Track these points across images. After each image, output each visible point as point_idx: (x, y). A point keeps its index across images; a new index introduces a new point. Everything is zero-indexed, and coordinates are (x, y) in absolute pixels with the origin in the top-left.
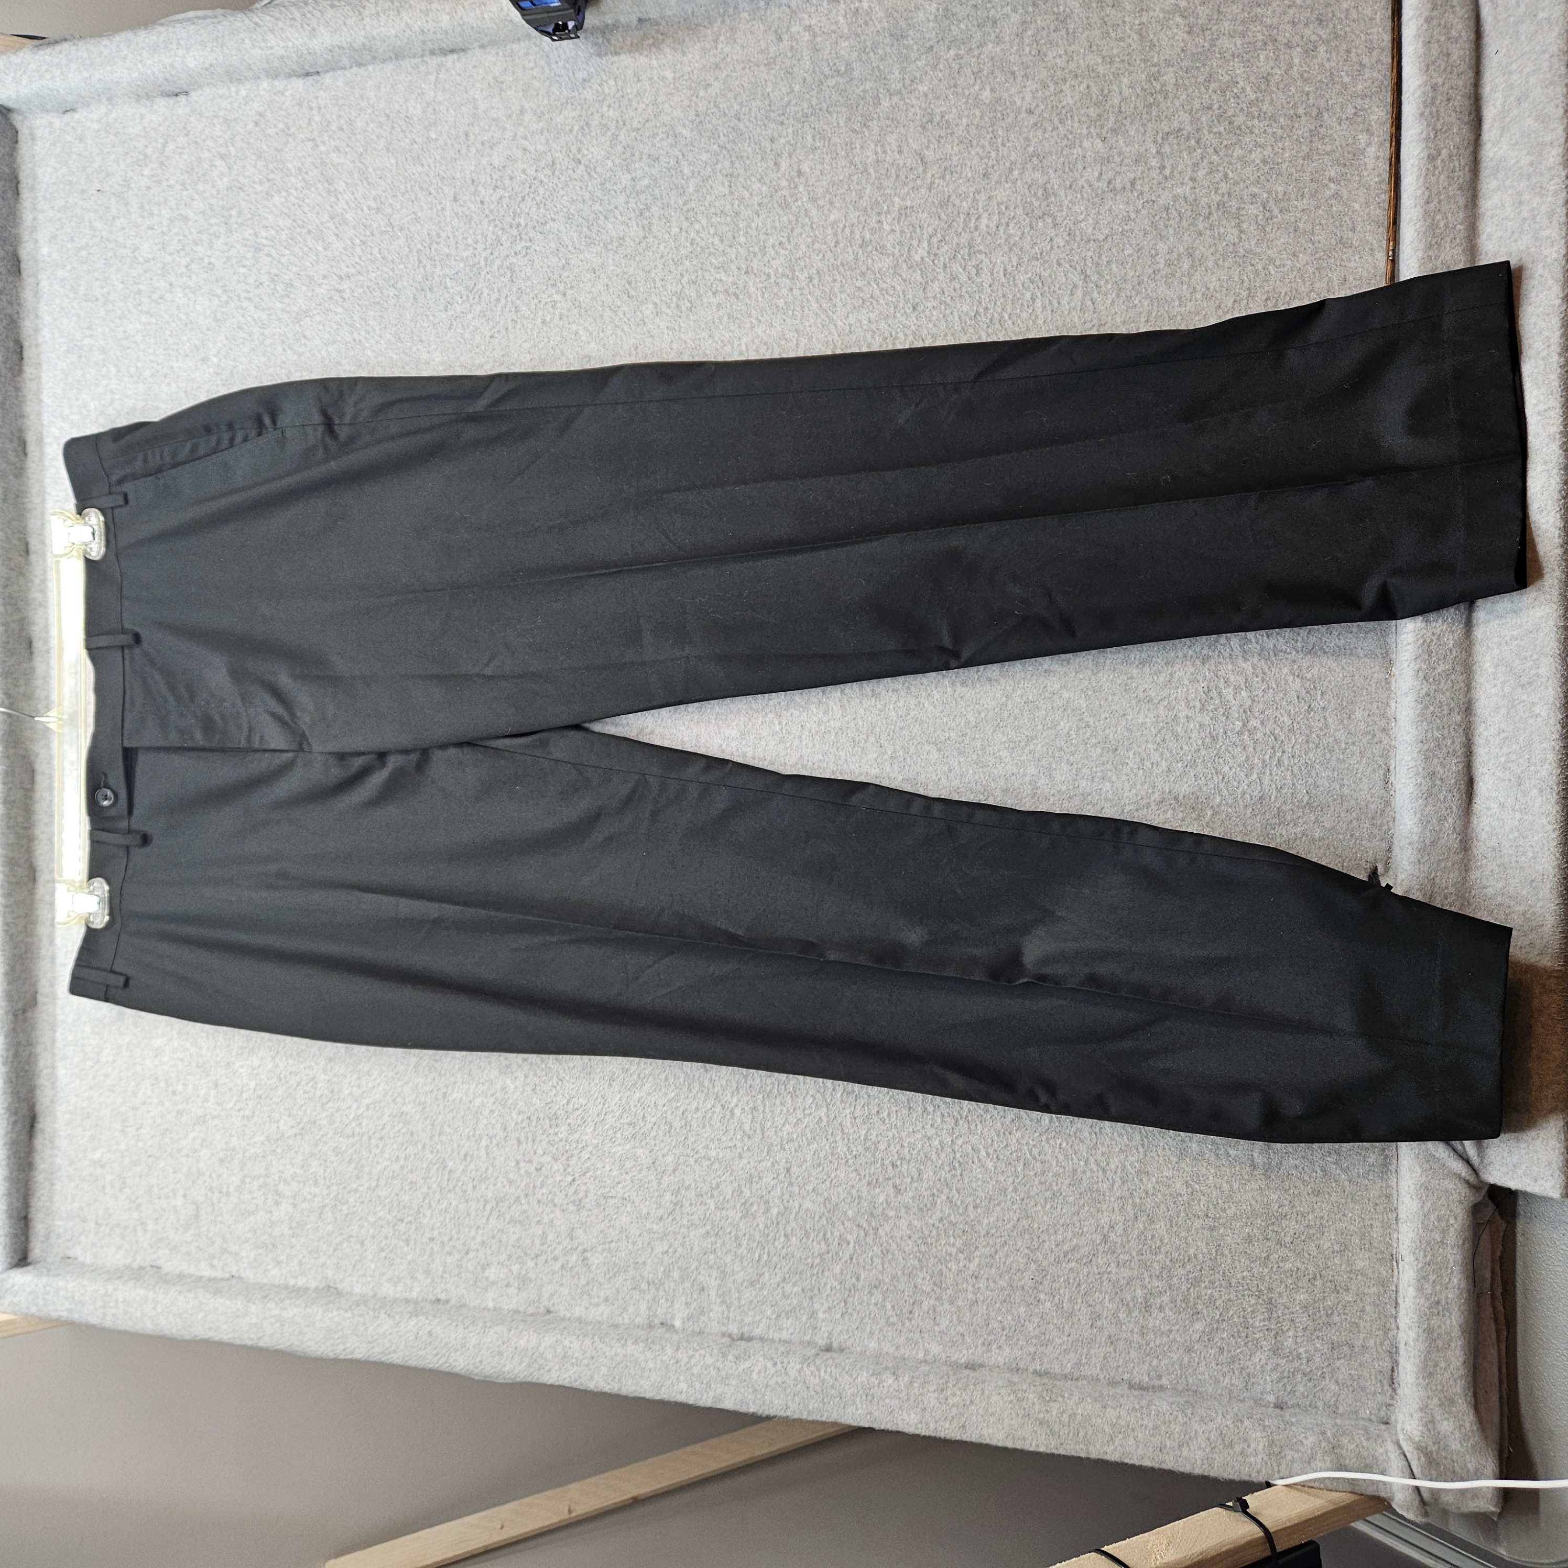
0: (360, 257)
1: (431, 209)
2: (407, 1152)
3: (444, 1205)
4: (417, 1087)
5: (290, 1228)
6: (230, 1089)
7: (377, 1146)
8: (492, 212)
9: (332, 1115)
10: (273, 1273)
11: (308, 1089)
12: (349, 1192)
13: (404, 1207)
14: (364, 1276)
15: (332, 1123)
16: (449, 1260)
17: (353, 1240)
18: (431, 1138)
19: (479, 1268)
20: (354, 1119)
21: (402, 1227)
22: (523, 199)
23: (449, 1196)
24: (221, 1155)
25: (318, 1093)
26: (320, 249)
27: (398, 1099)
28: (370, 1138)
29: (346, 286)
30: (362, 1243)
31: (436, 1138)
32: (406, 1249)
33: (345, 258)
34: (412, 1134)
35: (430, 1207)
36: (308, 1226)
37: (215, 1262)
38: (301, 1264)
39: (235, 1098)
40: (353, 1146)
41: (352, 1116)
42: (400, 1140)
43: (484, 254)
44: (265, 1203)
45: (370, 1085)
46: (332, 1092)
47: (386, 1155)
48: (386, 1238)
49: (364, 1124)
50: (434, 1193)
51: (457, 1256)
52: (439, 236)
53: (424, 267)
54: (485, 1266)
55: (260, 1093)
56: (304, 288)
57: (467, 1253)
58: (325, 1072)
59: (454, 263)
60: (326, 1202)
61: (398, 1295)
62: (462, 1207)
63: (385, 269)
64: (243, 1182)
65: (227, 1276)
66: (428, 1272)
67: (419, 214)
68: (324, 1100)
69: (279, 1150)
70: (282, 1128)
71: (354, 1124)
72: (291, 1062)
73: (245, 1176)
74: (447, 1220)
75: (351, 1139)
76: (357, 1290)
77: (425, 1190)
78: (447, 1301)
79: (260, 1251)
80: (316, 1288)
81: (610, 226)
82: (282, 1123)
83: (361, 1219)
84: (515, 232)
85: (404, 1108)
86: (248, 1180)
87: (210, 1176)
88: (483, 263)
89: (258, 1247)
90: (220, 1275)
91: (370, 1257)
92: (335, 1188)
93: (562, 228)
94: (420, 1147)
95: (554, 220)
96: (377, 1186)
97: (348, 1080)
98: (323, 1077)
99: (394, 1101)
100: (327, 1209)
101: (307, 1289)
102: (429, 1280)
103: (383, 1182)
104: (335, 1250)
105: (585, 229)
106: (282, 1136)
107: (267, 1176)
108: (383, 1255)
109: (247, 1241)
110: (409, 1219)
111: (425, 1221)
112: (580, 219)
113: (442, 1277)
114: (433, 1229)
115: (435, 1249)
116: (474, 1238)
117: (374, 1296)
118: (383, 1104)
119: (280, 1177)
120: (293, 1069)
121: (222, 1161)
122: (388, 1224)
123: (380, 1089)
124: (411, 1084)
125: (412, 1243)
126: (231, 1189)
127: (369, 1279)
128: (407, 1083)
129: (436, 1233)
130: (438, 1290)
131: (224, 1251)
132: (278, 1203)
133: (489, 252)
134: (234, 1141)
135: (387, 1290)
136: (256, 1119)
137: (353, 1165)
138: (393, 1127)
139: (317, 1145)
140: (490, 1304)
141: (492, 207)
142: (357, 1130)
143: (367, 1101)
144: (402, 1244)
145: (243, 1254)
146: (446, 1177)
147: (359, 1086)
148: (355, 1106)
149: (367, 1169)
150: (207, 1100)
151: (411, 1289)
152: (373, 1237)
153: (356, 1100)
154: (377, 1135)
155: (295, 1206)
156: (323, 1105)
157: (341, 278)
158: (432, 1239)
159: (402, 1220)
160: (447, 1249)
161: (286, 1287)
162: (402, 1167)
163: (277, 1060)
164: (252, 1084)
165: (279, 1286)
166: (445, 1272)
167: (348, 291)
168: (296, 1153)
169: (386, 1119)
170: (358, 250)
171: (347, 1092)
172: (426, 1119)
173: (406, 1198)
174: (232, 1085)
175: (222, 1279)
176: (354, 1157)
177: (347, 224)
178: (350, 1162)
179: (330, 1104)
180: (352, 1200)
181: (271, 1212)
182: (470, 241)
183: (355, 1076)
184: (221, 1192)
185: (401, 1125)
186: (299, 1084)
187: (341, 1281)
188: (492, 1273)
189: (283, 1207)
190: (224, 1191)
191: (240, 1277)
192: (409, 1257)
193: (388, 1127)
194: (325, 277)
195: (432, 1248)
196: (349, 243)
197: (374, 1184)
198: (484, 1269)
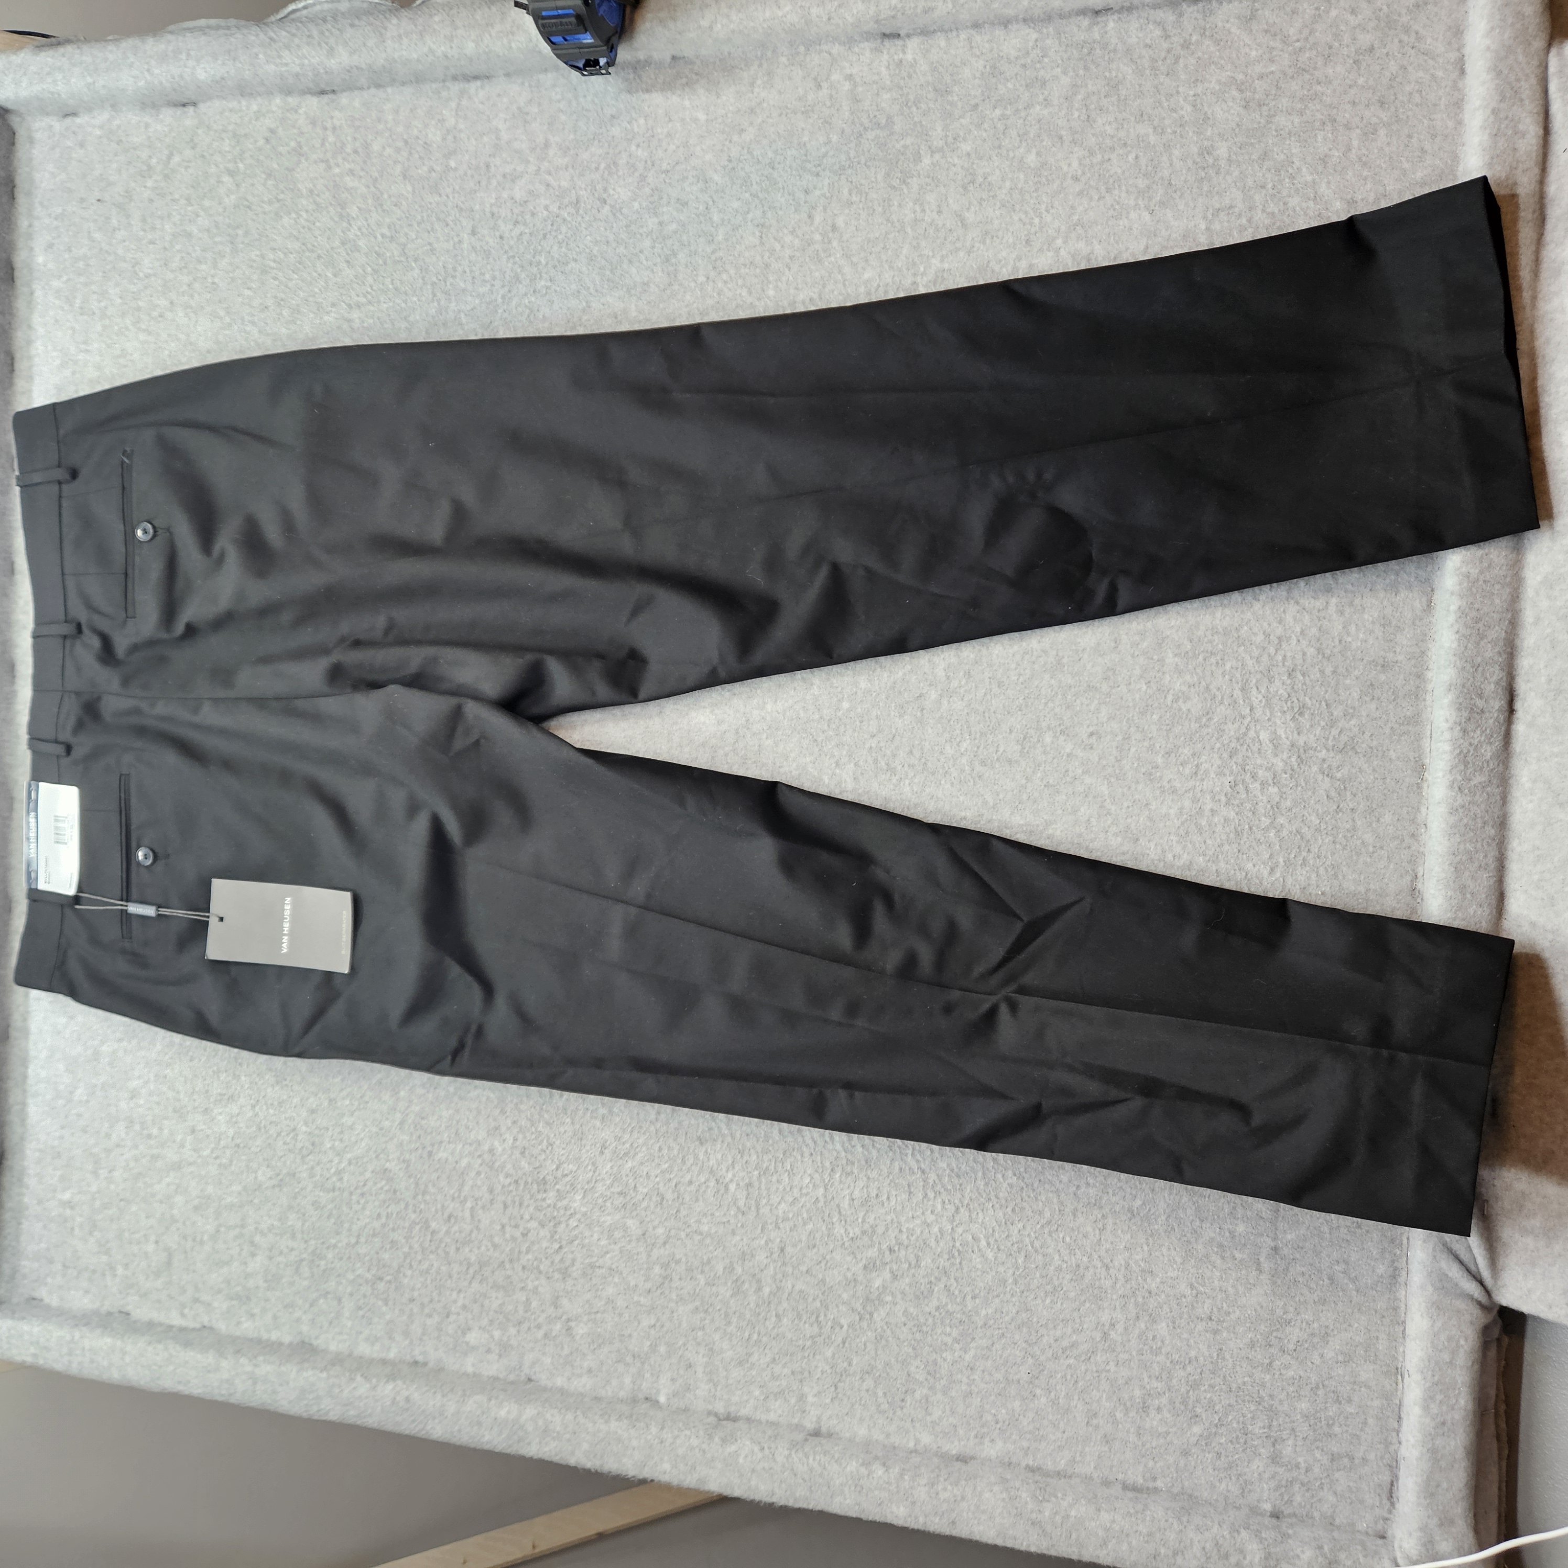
0: (371, 287)
1: (448, 241)
2: (389, 1210)
3: (425, 1266)
4: (401, 1144)
5: (266, 1281)
6: (208, 1136)
7: (358, 1202)
8: (511, 248)
9: (312, 1168)
10: (245, 1325)
11: (288, 1140)
12: (328, 1248)
13: (384, 1266)
14: (341, 1333)
15: (312, 1176)
16: (429, 1322)
17: (329, 1296)
18: (414, 1198)
19: (460, 1332)
20: (335, 1174)
21: (381, 1286)
22: (545, 236)
23: (432, 1256)
24: (196, 1202)
25: (299, 1145)
26: (329, 275)
27: (382, 1156)
28: (351, 1194)
29: (355, 316)
30: (340, 1300)
31: (420, 1197)
32: (384, 1309)
33: (355, 286)
34: (395, 1192)
35: (411, 1267)
36: (284, 1280)
37: (186, 1311)
38: (275, 1317)
39: (213, 1146)
40: (332, 1201)
41: (333, 1170)
42: (382, 1197)
43: (502, 292)
44: (240, 1254)
45: (353, 1139)
46: (313, 1144)
47: (367, 1212)
48: (365, 1296)
49: (346, 1179)
50: (416, 1253)
51: (436, 1318)
52: (455, 269)
53: (439, 301)
54: (467, 1329)
55: (238, 1141)
56: (312, 315)
57: (448, 1316)
58: (306, 1124)
59: (469, 299)
60: (304, 1256)
61: (375, 1355)
62: (444, 1268)
63: (398, 301)
64: (218, 1231)
65: (198, 1326)
66: (406, 1334)
67: (436, 246)
68: (305, 1152)
69: (256, 1201)
70: (260, 1178)
71: (334, 1179)
72: (271, 1111)
73: (220, 1225)
74: (429, 1281)
75: (331, 1194)
76: (333, 1347)
77: (406, 1249)
78: (425, 1364)
79: (234, 1302)
80: (291, 1344)
81: (634, 270)
82: (260, 1173)
83: (339, 1276)
84: (535, 270)
85: (388, 1165)
86: (223, 1229)
87: (184, 1223)
88: (500, 300)
89: (232, 1299)
90: (191, 1324)
91: (347, 1314)
92: (313, 1242)
93: (584, 269)
94: (403, 1205)
95: (576, 260)
96: (357, 1243)
97: (330, 1133)
98: (304, 1129)
99: (377, 1157)
100: (304, 1263)
101: (281, 1344)
102: (407, 1342)
103: (363, 1240)
104: (311, 1305)
105: (608, 273)
106: (260, 1186)
107: (243, 1226)
108: (361, 1313)
109: (219, 1291)
110: (389, 1278)
111: (406, 1281)
112: (603, 262)
113: (421, 1339)
114: (413, 1289)
115: (415, 1311)
116: (455, 1301)
117: (350, 1355)
118: (365, 1160)
119: (256, 1229)
120: (274, 1119)
121: (196, 1208)
122: (367, 1281)
123: (363, 1144)
124: (395, 1140)
125: (390, 1303)
126: (206, 1238)
127: (345, 1337)
128: (391, 1139)
129: (416, 1294)
130: (416, 1352)
131: (196, 1300)
132: (253, 1255)
133: (506, 289)
134: (210, 1189)
135: (364, 1349)
136: (233, 1168)
137: (332, 1220)
138: (375, 1184)
139: (295, 1198)
140: (470, 1370)
141: (512, 243)
142: (338, 1185)
143: (349, 1156)
144: (380, 1303)
145: (216, 1304)
146: (429, 1238)
147: (341, 1140)
148: (336, 1160)
149: (346, 1225)
150: (182, 1146)
151: (389, 1349)
152: (351, 1295)
153: (338, 1154)
154: (359, 1191)
155: (271, 1258)
156: (303, 1157)
157: (350, 306)
158: (412, 1300)
159: (381, 1279)
160: (427, 1311)
161: (259, 1341)
162: (384, 1226)
163: (257, 1109)
164: (231, 1132)
165: (251, 1340)
166: (424, 1334)
167: (357, 321)
168: (274, 1204)
169: (368, 1175)
170: (370, 279)
171: (329, 1146)
172: (410, 1177)
173: (386, 1256)
174: (209, 1132)
175: (194, 1329)
176: (334, 1212)
177: (359, 252)
178: (329, 1217)
179: (310, 1157)
180: (330, 1256)
181: (245, 1263)
182: (487, 277)
183: (338, 1130)
184: (194, 1240)
185: (384, 1182)
186: (279, 1134)
187: (317, 1338)
188: (473, 1337)
189: (259, 1258)
190: (198, 1239)
191: (211, 1328)
192: (388, 1317)
193: (370, 1184)
194: (333, 305)
195: (411, 1310)
196: (361, 271)
197: (353, 1240)
198: (464, 1334)
